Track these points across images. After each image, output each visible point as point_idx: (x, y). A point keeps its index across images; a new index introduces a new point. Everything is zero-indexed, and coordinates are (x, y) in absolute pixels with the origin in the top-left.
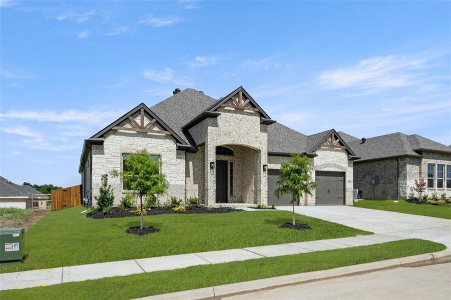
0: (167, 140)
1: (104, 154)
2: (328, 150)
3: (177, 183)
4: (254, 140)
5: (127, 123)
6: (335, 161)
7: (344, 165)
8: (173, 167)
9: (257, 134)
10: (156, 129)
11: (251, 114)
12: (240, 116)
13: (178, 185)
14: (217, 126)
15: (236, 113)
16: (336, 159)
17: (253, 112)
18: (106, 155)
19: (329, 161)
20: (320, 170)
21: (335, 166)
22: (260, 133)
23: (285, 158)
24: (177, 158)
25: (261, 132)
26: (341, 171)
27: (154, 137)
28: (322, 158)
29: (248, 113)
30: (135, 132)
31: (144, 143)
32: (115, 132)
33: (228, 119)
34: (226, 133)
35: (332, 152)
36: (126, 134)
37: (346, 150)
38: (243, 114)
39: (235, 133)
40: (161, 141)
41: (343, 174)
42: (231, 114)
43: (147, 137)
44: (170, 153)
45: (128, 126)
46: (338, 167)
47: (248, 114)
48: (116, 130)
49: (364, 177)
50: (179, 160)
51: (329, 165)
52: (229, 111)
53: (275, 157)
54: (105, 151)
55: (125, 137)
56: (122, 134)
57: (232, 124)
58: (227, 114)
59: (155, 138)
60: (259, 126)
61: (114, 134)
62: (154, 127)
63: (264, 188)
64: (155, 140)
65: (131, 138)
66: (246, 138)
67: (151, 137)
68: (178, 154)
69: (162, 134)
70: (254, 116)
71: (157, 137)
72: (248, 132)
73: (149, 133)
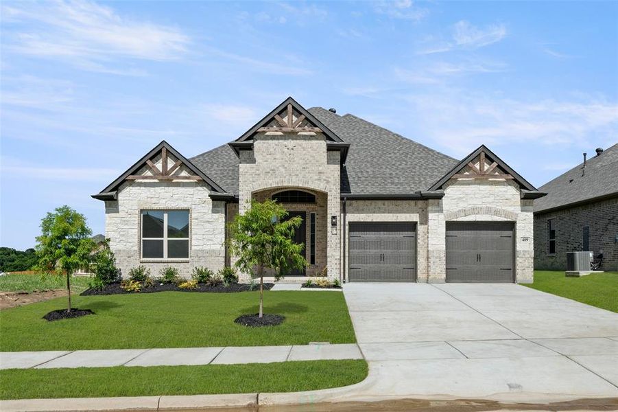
0: (199, 188)
1: (118, 212)
2: (475, 184)
3: (213, 247)
4: (316, 177)
5: (147, 169)
6: (490, 203)
7: (510, 209)
8: (208, 225)
9: (320, 168)
10: (184, 174)
11: (311, 137)
12: (290, 143)
13: (213, 251)
14: (253, 161)
15: (285, 139)
16: (491, 199)
17: (315, 134)
18: (121, 214)
19: (477, 203)
20: (455, 220)
21: (488, 211)
22: (326, 165)
23: (386, 202)
24: (213, 212)
25: (328, 164)
26: (506, 220)
27: (181, 185)
28: (460, 198)
29: (305, 136)
30: (156, 181)
31: (167, 195)
32: (132, 183)
33: (272, 150)
34: (268, 170)
35: (482, 187)
36: (146, 185)
37: (515, 180)
38: (296, 139)
39: (283, 170)
40: (190, 190)
41: (511, 226)
42: (276, 142)
43: (172, 186)
44: (204, 205)
45: (148, 173)
46: (497, 213)
47: (305, 138)
48: (133, 180)
49: (606, 229)
50: (216, 215)
51: (475, 210)
52: (273, 138)
53: (368, 202)
54: (120, 208)
55: (144, 188)
56: (140, 185)
57: (278, 157)
58: (270, 141)
59: (183, 186)
60: (325, 155)
61: (131, 185)
62: (182, 171)
63: (334, 254)
64: (183, 189)
65: (152, 189)
66: (301, 176)
67: (178, 185)
68: (214, 206)
69: (192, 181)
70: (317, 139)
71: (184, 185)
72: (305, 166)
73: (175, 181)
